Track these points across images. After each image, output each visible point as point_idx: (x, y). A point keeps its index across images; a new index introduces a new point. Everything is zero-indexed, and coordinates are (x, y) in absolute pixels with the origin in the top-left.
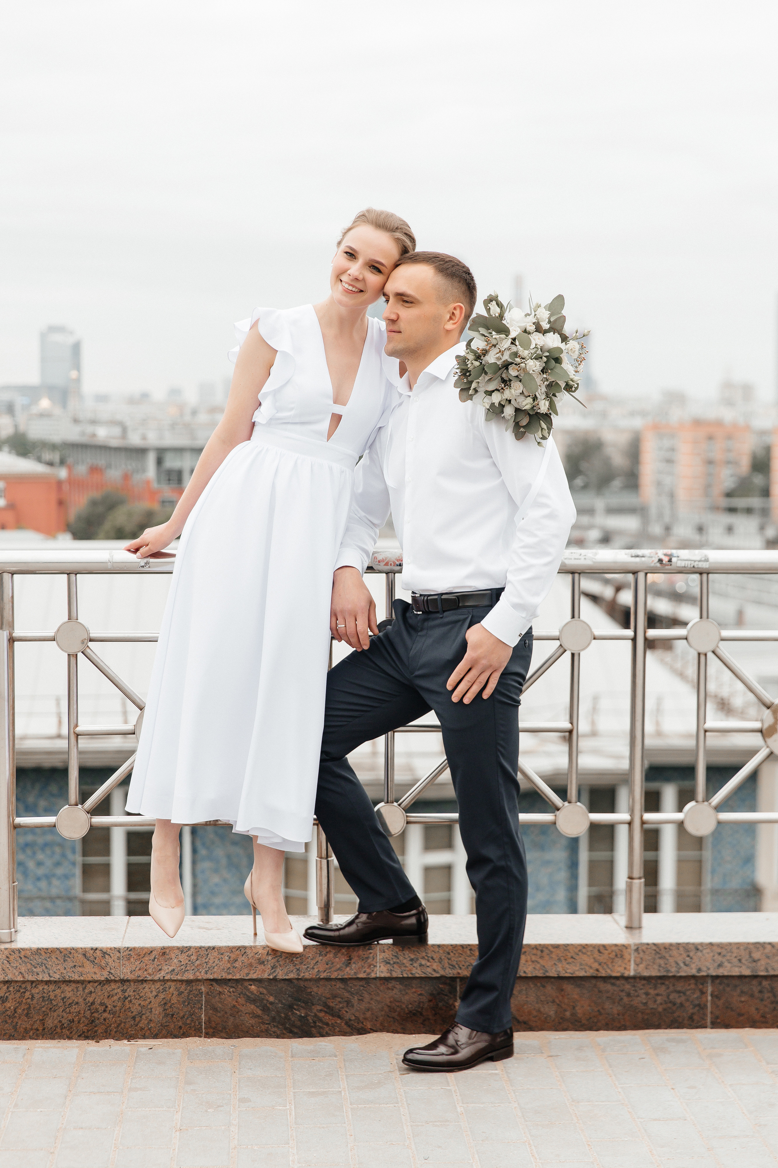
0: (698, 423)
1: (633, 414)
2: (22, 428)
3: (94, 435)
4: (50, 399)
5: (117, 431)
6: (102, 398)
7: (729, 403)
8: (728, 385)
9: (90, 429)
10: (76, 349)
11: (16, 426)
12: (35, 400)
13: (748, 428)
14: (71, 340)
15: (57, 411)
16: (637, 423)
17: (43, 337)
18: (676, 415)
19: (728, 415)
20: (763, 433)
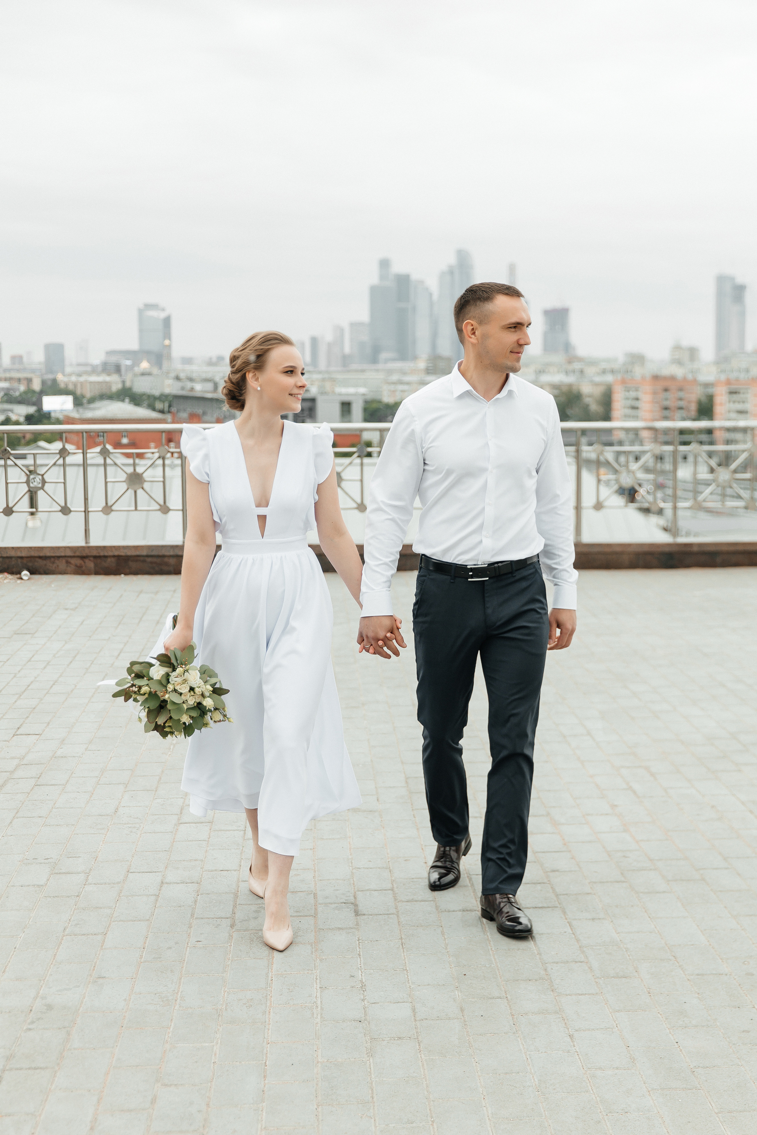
0: (656, 378)
1: (604, 372)
2: (128, 384)
3: (192, 389)
4: (149, 362)
5: (210, 386)
6: (188, 361)
7: (679, 362)
8: (677, 348)
9: (189, 385)
10: (167, 322)
11: (124, 382)
12: (136, 363)
13: (695, 381)
14: (163, 315)
15: (155, 371)
16: (609, 378)
17: (141, 312)
18: (638, 372)
19: (679, 372)
20: (707, 385)
